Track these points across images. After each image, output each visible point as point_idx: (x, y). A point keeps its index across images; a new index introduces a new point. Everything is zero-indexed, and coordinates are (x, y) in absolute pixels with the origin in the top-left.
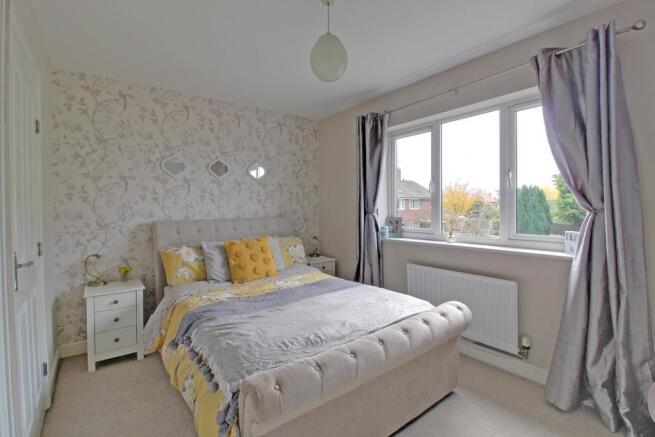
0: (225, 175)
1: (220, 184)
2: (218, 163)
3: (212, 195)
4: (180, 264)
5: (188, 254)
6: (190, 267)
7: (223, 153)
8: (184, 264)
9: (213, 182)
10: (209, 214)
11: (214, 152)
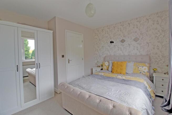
0: (125, 43)
1: (123, 45)
2: (123, 39)
3: (121, 49)
4: (104, 66)
5: (107, 63)
6: (106, 66)
7: (124, 36)
8: (105, 66)
9: (121, 45)
10: (120, 54)
11: (121, 37)
